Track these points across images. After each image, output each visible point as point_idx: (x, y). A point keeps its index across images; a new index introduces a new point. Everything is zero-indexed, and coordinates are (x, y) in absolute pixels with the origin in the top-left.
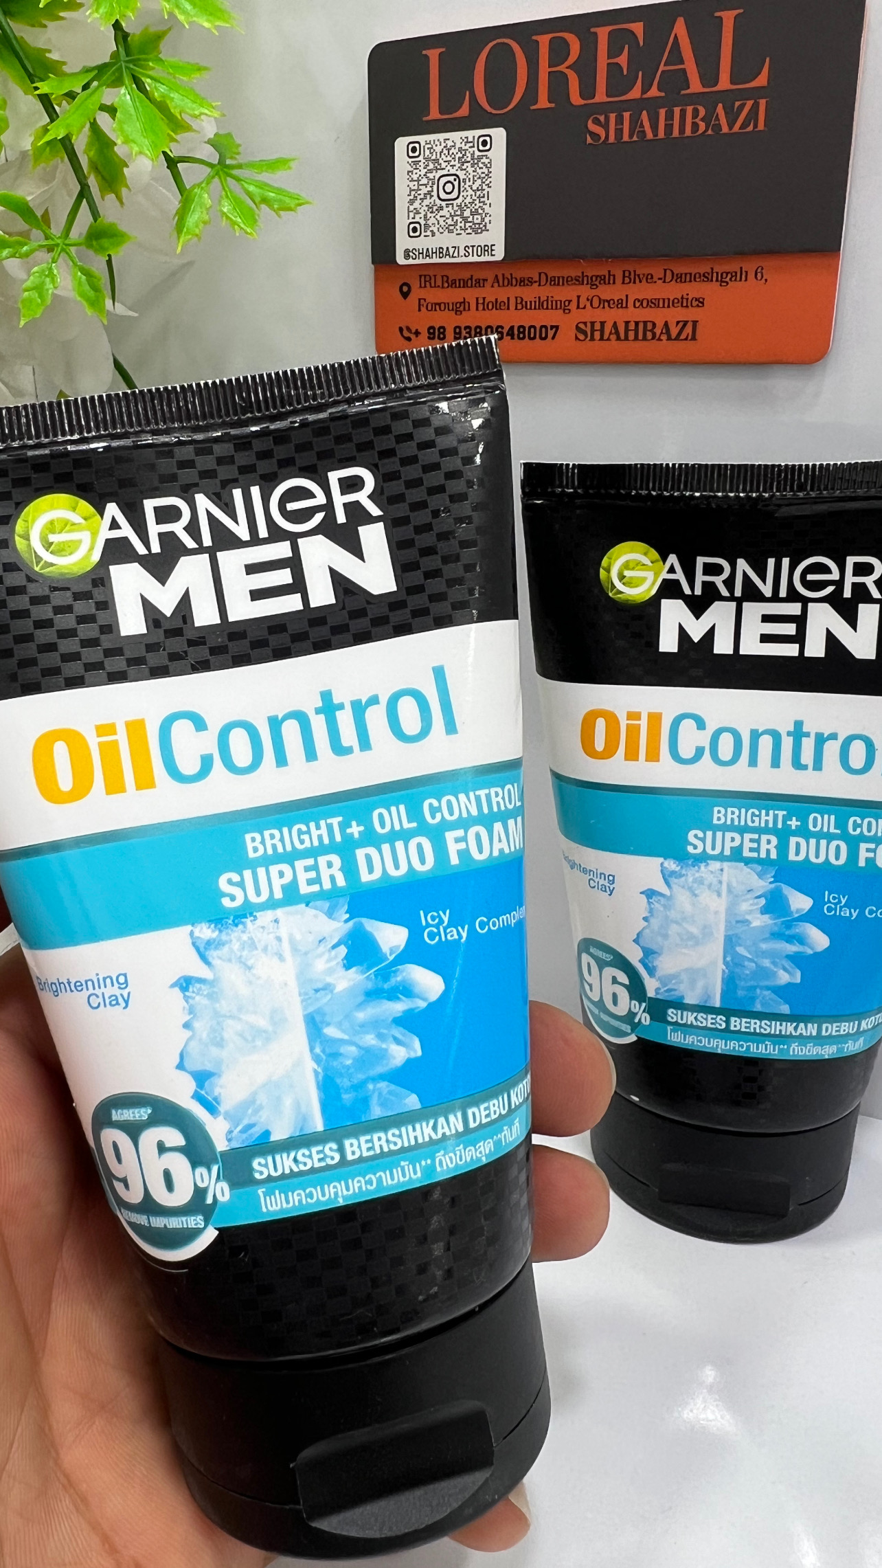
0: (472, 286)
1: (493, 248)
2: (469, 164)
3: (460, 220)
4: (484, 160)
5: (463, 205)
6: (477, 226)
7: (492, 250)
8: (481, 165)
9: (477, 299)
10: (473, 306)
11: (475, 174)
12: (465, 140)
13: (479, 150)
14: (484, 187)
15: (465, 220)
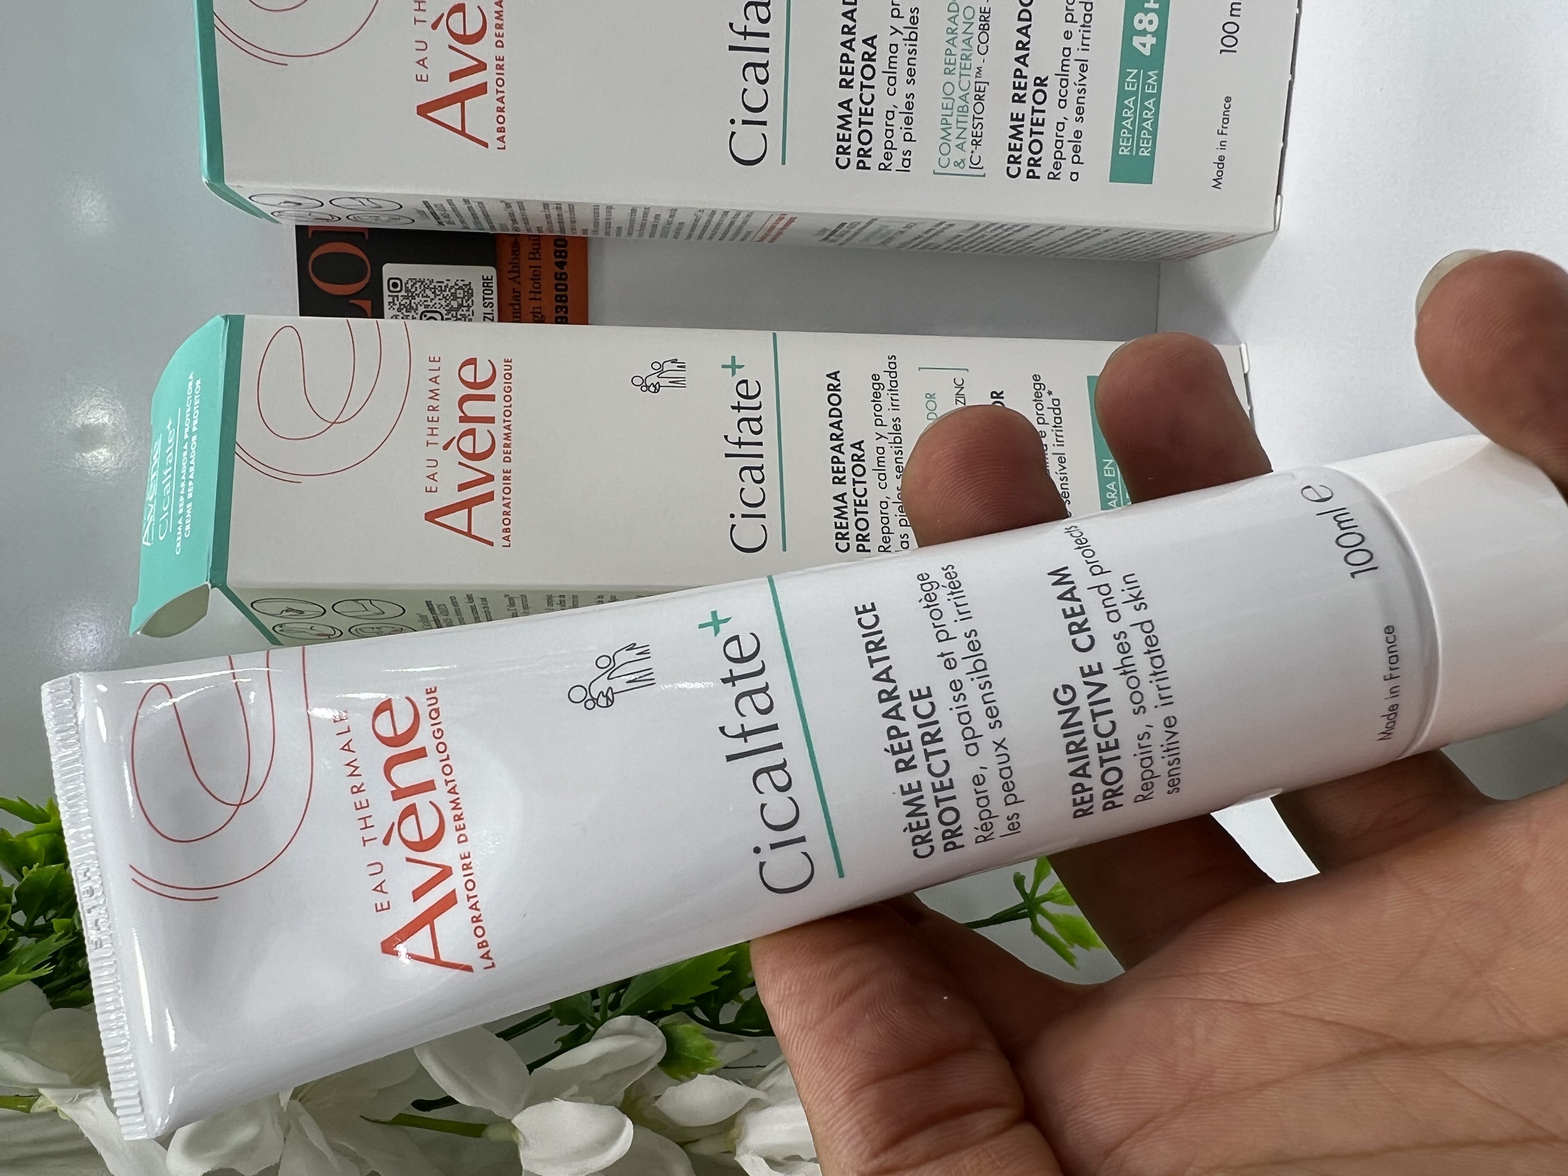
0: (519, 305)
1: (485, 278)
2: (413, 301)
3: (460, 312)
4: (409, 285)
5: (447, 308)
6: (466, 294)
7: (487, 279)
8: (413, 290)
9: (531, 299)
10: (537, 304)
11: (421, 295)
12: (392, 304)
13: (400, 291)
14: (432, 286)
15: (461, 306)
